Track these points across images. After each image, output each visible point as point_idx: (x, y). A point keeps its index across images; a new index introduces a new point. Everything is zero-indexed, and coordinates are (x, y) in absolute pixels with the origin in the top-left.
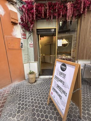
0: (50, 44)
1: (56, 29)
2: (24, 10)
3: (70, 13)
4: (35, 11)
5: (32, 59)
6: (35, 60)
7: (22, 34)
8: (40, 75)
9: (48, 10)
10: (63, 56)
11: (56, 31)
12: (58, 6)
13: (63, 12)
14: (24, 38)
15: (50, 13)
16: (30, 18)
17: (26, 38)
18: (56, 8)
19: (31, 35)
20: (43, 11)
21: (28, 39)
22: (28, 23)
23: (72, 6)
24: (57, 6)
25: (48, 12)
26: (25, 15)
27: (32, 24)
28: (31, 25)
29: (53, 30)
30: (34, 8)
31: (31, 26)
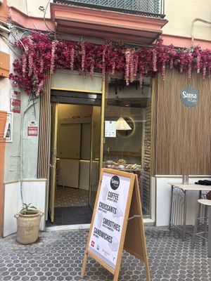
0: (82, 124)
1: (101, 94)
2: (26, 49)
3: (132, 69)
4: (53, 55)
5: (29, 170)
6: (40, 175)
7: (12, 101)
8: (49, 223)
9: (83, 57)
10: (121, 163)
11: (101, 99)
12: (107, 52)
13: (117, 64)
14: (15, 111)
15: (88, 61)
16: (38, 67)
17: (19, 112)
18: (102, 55)
19: (34, 104)
20: (72, 57)
21: (25, 113)
22: (32, 76)
23: (135, 58)
24: (104, 52)
25: (83, 61)
26: (27, 59)
27: (41, 78)
28: (40, 82)
29: (95, 97)
30: (53, 51)
31: (41, 85)
